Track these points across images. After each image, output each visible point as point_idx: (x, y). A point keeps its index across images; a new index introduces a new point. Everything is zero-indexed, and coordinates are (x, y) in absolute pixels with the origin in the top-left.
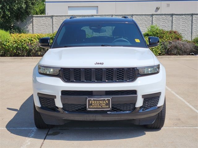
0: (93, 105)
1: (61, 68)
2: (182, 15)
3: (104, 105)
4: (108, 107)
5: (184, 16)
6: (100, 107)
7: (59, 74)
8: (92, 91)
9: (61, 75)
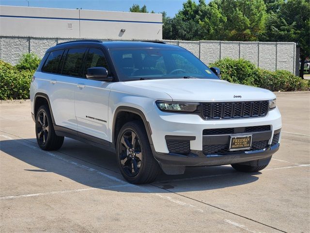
0: (236, 144)
1: (200, 103)
2: (43, 39)
3: (246, 143)
4: (248, 145)
5: (45, 41)
6: (242, 146)
7: (196, 110)
8: (233, 128)
9: (200, 111)
